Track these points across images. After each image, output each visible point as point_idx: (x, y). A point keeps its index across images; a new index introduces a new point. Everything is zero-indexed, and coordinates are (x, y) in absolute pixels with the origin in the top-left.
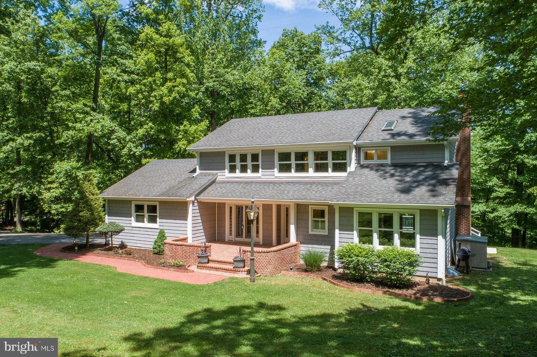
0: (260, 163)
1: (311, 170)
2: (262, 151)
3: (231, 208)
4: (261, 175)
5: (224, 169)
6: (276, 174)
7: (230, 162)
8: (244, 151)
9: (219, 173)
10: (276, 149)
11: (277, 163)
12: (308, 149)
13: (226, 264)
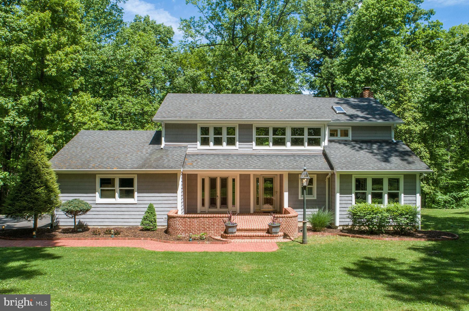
0: (237, 136)
1: (289, 144)
2: (239, 125)
3: (203, 180)
4: (238, 147)
5: (196, 142)
6: (254, 147)
7: (202, 134)
8: (219, 125)
9: (189, 145)
10: (255, 123)
11: (255, 136)
12: (286, 125)
13: (255, 231)
